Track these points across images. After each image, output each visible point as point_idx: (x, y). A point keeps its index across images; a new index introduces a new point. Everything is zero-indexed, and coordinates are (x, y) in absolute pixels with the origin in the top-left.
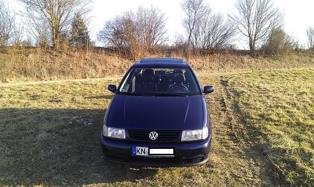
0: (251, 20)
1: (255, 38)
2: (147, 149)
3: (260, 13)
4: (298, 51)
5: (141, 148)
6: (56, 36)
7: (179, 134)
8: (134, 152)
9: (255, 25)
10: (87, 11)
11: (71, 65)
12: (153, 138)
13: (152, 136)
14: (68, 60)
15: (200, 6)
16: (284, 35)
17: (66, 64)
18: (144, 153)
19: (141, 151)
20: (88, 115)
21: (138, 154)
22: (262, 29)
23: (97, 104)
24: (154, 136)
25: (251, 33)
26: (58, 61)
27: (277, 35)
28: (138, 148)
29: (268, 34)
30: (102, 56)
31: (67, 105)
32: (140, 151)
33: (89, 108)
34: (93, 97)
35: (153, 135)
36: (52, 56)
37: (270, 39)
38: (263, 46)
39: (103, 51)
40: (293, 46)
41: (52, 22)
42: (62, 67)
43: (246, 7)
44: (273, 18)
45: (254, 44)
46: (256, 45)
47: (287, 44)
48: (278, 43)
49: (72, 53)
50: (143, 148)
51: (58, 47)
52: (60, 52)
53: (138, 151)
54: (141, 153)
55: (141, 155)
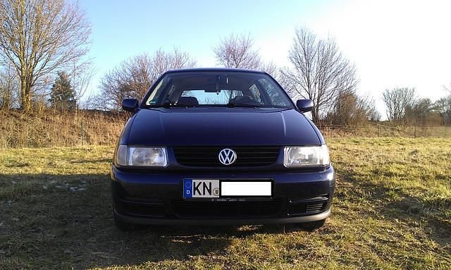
0: (311, 79)
1: (318, 102)
2: (215, 183)
3: (323, 69)
4: (375, 122)
5: (203, 181)
6: (26, 91)
7: (278, 153)
8: (188, 192)
9: (318, 84)
10: (79, 56)
11: (48, 135)
12: (227, 162)
13: (225, 157)
14: (44, 128)
15: (244, 57)
16: (356, 100)
17: (41, 132)
18: (210, 191)
19: (203, 188)
21: (197, 195)
22: (326, 90)
23: (94, 168)
24: (228, 157)
25: (313, 95)
26: (27, 127)
27: (346, 100)
28: (197, 182)
29: (335, 98)
30: (100, 122)
31: (40, 170)
32: (201, 188)
34: (87, 161)
35: (227, 155)
36: (17, 122)
37: (338, 105)
38: (329, 115)
39: (102, 116)
40: (369, 114)
41: (21, 70)
42: (34, 138)
43: (304, 61)
44: (340, 76)
45: (317, 110)
46: (320, 112)
47: (361, 111)
48: (349, 110)
49: (51, 118)
50: (207, 182)
51: (29, 107)
52: (31, 115)
53: (196, 189)
54: (202, 192)
55: (202, 196)
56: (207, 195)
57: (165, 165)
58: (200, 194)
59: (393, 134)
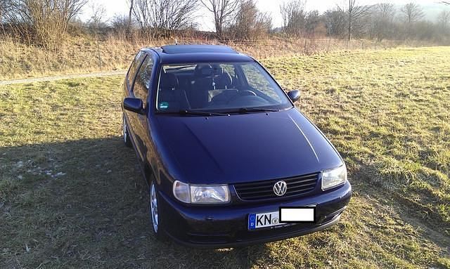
1: (222, 14)
2: (275, 215)
5: (264, 214)
7: (318, 179)
8: (252, 224)
12: (280, 193)
13: (278, 189)
16: (256, 11)
18: (270, 222)
19: (265, 220)
20: (41, 156)
21: (259, 226)
23: (42, 133)
25: (217, 7)
28: (260, 215)
29: (237, 11)
32: (263, 220)
33: (30, 142)
38: (232, 28)
45: (221, 23)
50: (268, 214)
53: (259, 221)
54: (263, 223)
55: (264, 226)
56: (268, 225)
57: (227, 199)
58: (262, 224)
59: (286, 46)
